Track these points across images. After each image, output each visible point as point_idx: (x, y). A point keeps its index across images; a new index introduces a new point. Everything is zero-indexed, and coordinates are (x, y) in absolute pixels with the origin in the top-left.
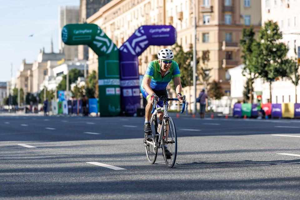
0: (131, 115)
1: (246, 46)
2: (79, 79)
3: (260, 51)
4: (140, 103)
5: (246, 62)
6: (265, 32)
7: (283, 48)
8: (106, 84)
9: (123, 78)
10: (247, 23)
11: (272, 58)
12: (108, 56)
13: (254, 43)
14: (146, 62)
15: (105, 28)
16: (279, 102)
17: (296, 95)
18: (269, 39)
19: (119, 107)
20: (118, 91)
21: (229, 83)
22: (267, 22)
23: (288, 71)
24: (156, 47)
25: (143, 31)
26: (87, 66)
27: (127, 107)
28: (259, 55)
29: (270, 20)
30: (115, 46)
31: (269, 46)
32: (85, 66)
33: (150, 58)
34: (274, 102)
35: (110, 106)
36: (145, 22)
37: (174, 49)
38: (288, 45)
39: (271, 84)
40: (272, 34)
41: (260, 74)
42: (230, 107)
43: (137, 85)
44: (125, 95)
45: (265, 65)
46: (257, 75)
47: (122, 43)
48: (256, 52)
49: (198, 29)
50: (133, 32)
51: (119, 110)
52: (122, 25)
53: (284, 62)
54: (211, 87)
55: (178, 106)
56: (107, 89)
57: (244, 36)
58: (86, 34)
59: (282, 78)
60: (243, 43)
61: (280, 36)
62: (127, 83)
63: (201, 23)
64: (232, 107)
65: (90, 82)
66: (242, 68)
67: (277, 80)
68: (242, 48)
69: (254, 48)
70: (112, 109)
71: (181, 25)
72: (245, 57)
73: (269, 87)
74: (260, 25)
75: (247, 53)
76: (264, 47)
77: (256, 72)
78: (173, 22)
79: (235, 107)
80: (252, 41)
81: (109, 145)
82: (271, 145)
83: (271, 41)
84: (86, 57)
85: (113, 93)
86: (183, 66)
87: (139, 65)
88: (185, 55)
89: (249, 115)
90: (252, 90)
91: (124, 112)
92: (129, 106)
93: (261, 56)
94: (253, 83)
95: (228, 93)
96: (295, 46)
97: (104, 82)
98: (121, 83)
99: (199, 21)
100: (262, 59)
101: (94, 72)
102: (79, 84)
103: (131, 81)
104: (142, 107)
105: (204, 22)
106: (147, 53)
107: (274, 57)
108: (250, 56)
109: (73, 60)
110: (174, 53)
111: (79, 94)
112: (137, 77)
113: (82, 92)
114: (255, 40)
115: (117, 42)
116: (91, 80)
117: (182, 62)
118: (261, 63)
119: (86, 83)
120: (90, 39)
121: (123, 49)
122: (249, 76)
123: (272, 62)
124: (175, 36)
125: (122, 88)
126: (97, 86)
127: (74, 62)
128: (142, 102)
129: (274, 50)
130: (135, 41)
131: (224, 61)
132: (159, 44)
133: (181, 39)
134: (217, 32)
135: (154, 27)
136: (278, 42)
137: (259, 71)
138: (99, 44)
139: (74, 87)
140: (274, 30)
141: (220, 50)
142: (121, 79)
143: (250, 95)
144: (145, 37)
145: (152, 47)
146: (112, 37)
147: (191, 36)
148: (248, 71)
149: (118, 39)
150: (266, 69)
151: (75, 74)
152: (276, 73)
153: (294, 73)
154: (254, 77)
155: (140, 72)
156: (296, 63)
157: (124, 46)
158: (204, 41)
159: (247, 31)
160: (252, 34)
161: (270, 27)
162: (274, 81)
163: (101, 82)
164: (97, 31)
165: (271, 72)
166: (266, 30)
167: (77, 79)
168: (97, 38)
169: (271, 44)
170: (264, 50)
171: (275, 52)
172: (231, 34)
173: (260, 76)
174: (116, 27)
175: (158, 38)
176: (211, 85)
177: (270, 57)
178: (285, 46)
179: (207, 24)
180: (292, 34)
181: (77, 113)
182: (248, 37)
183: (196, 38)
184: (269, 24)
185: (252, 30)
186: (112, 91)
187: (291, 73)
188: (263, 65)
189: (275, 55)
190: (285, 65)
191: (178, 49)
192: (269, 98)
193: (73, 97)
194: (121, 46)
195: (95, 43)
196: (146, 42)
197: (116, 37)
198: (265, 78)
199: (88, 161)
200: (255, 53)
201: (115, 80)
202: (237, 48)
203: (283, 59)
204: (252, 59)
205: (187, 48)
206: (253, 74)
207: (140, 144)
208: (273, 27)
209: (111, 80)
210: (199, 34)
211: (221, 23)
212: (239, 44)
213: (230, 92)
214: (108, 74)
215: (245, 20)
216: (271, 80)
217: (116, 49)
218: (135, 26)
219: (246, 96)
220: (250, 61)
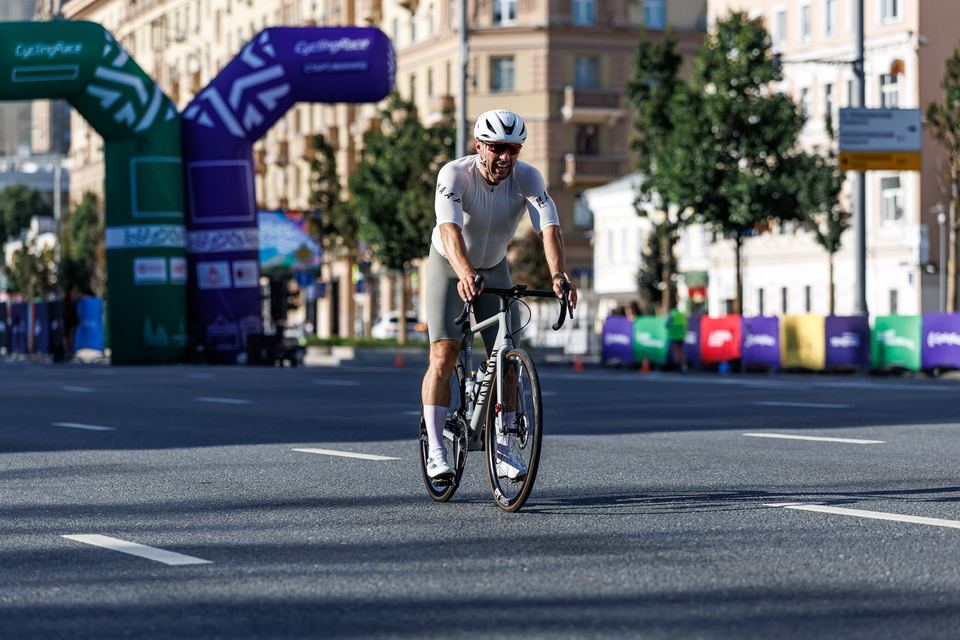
0: (228, 360)
1: (649, 107)
2: (35, 224)
3: (701, 126)
4: (258, 313)
5: (649, 163)
6: (719, 56)
7: (785, 113)
8: (134, 243)
9: (197, 220)
10: (655, 22)
11: (743, 150)
12: (142, 141)
13: (681, 97)
14: (283, 162)
15: (132, 35)
16: (768, 312)
17: (832, 287)
18: (734, 82)
19: (182, 327)
20: (177, 270)
21: (589, 239)
22: (725, 16)
23: (802, 196)
24: (318, 108)
25: (269, 50)
26: (65, 177)
27: (213, 329)
28: (698, 139)
29: (736, 10)
30: (167, 102)
31: (735, 108)
32: (58, 174)
33: (297, 148)
34: (751, 309)
35: (148, 326)
36: (277, 13)
37: (387, 114)
38: (802, 101)
39: (739, 244)
40: (744, 62)
41: (700, 208)
42: (590, 328)
43: (247, 246)
44: (204, 283)
45: (720, 176)
46: (689, 212)
47: (192, 91)
48: (687, 127)
49: (474, 42)
50: (235, 50)
51: (181, 338)
52: (193, 25)
53: (787, 166)
54: (519, 254)
55: (400, 326)
56: (138, 262)
57: (643, 67)
58: (60, 58)
59: (781, 224)
60: (639, 95)
61: (773, 68)
62: (211, 240)
63: (485, 20)
64: (598, 328)
65: (76, 236)
66: (633, 187)
67: (760, 233)
68: (636, 114)
69: (677, 112)
70: (157, 336)
71: (413, 27)
72: (644, 148)
73: (732, 255)
74: (701, 28)
75: (652, 131)
76: (716, 111)
77: (686, 202)
78: (381, 17)
79: (608, 328)
80: (670, 85)
81: (146, 470)
82: (742, 472)
83: (740, 90)
84: (61, 143)
85: (162, 275)
86: (418, 178)
87: (254, 173)
88: (426, 137)
89: (662, 360)
90: (673, 266)
91: (200, 348)
92: (221, 323)
93: (705, 145)
94: (673, 241)
95: (584, 280)
96: (829, 105)
97: (128, 237)
98: (189, 242)
99: (476, 15)
100: (705, 153)
101: (90, 197)
102: (33, 242)
103: (229, 232)
104: (268, 328)
105: (498, 17)
106: (286, 131)
107: (752, 145)
108: (664, 143)
109: (13, 153)
110: (387, 130)
111: (34, 280)
112: (250, 218)
113: (46, 271)
114: (681, 83)
115: (176, 87)
116: (78, 228)
117: (415, 162)
118: (705, 169)
119: (62, 239)
120: (75, 76)
121: (198, 114)
122: (659, 217)
123: (743, 164)
124: (391, 69)
125: (193, 259)
126: (101, 248)
127: (16, 160)
128: (266, 311)
129: (753, 120)
130: (240, 85)
131: (570, 159)
132: (330, 99)
133: (413, 78)
134: (543, 52)
135: (312, 33)
136: (767, 90)
137: (698, 199)
138: (110, 97)
139: (17, 253)
140: (750, 48)
141: (554, 118)
142: (190, 226)
143: (663, 286)
144: (277, 71)
145: (304, 108)
146: (158, 69)
147: (449, 66)
148: (656, 196)
149: (179, 75)
150: (723, 190)
151: (20, 205)
152: (756, 207)
153: (823, 206)
154: (680, 220)
155: (259, 197)
156: (831, 169)
157: (200, 101)
158: (495, 86)
159: (651, 51)
160: (670, 62)
161: (736, 38)
162: (750, 235)
163: (115, 238)
164: (102, 50)
165: (741, 201)
166: (725, 49)
167: (27, 226)
168: (102, 72)
169: (740, 100)
170: (715, 120)
171: (756, 128)
172: (595, 61)
173: (700, 218)
174: (172, 34)
175: (325, 73)
176: (522, 249)
177: (737, 149)
178: (793, 107)
179: (506, 22)
180: (816, 61)
181: (26, 351)
182: (657, 74)
183: (466, 76)
184: (736, 24)
185: (670, 45)
186: (157, 269)
187: (815, 204)
188: (710, 174)
189: (758, 141)
190: (791, 174)
191: (399, 115)
192: (732, 294)
193: (10, 291)
194: (190, 105)
195: (93, 90)
196: (283, 90)
197: (173, 69)
198: (719, 226)
199: (70, 533)
200: (683, 131)
201: (168, 228)
202: (616, 114)
203: (784, 156)
204: (672, 155)
205: (432, 112)
206: (673, 209)
207: (261, 467)
208: (750, 35)
209: (154, 229)
210: (476, 59)
211: (558, 19)
212: (625, 100)
213: (590, 274)
214: (140, 208)
215: (647, 10)
216: (740, 232)
217: (170, 115)
218: (240, 31)
219: (646, 290)
220: (662, 161)
